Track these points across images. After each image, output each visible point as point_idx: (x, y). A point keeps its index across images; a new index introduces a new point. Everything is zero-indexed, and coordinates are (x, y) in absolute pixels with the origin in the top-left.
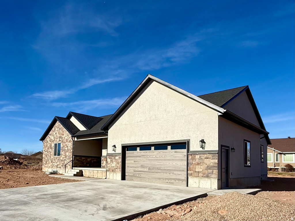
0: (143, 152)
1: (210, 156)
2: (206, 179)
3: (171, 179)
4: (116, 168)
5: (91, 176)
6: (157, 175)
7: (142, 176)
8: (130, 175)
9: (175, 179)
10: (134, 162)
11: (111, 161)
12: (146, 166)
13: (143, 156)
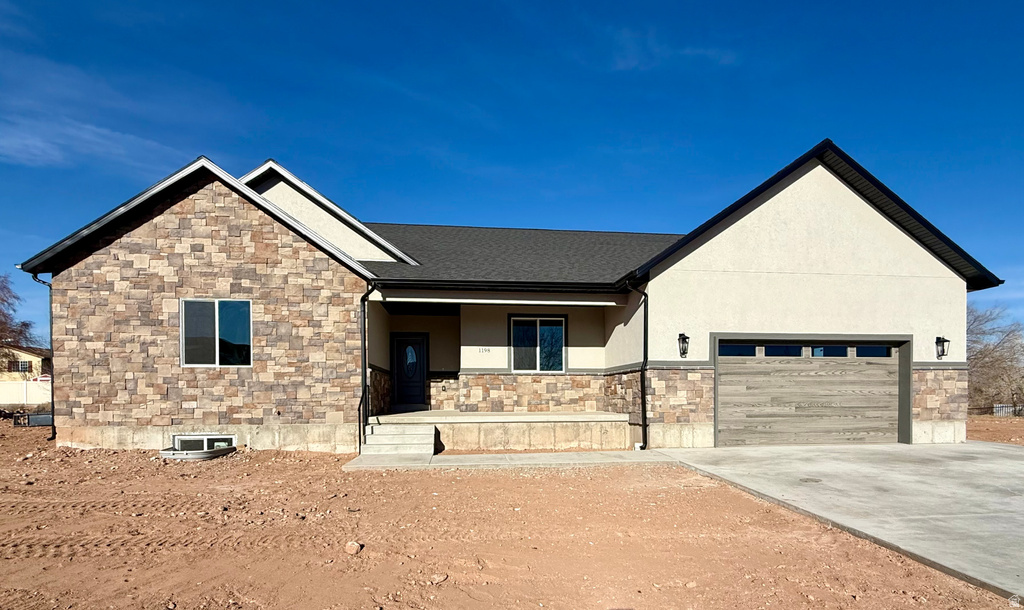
0: (778, 362)
1: (955, 374)
2: (946, 423)
3: (857, 430)
4: (692, 411)
5: (495, 445)
6: (824, 424)
7: (776, 427)
8: (732, 427)
9: (868, 430)
10: (748, 388)
11: (667, 387)
12: (787, 400)
13: (777, 371)
